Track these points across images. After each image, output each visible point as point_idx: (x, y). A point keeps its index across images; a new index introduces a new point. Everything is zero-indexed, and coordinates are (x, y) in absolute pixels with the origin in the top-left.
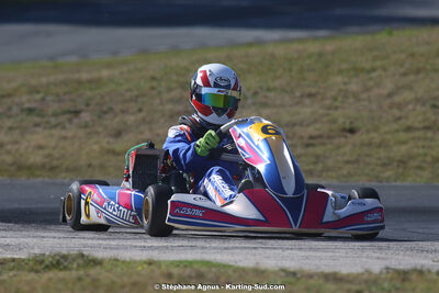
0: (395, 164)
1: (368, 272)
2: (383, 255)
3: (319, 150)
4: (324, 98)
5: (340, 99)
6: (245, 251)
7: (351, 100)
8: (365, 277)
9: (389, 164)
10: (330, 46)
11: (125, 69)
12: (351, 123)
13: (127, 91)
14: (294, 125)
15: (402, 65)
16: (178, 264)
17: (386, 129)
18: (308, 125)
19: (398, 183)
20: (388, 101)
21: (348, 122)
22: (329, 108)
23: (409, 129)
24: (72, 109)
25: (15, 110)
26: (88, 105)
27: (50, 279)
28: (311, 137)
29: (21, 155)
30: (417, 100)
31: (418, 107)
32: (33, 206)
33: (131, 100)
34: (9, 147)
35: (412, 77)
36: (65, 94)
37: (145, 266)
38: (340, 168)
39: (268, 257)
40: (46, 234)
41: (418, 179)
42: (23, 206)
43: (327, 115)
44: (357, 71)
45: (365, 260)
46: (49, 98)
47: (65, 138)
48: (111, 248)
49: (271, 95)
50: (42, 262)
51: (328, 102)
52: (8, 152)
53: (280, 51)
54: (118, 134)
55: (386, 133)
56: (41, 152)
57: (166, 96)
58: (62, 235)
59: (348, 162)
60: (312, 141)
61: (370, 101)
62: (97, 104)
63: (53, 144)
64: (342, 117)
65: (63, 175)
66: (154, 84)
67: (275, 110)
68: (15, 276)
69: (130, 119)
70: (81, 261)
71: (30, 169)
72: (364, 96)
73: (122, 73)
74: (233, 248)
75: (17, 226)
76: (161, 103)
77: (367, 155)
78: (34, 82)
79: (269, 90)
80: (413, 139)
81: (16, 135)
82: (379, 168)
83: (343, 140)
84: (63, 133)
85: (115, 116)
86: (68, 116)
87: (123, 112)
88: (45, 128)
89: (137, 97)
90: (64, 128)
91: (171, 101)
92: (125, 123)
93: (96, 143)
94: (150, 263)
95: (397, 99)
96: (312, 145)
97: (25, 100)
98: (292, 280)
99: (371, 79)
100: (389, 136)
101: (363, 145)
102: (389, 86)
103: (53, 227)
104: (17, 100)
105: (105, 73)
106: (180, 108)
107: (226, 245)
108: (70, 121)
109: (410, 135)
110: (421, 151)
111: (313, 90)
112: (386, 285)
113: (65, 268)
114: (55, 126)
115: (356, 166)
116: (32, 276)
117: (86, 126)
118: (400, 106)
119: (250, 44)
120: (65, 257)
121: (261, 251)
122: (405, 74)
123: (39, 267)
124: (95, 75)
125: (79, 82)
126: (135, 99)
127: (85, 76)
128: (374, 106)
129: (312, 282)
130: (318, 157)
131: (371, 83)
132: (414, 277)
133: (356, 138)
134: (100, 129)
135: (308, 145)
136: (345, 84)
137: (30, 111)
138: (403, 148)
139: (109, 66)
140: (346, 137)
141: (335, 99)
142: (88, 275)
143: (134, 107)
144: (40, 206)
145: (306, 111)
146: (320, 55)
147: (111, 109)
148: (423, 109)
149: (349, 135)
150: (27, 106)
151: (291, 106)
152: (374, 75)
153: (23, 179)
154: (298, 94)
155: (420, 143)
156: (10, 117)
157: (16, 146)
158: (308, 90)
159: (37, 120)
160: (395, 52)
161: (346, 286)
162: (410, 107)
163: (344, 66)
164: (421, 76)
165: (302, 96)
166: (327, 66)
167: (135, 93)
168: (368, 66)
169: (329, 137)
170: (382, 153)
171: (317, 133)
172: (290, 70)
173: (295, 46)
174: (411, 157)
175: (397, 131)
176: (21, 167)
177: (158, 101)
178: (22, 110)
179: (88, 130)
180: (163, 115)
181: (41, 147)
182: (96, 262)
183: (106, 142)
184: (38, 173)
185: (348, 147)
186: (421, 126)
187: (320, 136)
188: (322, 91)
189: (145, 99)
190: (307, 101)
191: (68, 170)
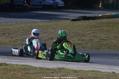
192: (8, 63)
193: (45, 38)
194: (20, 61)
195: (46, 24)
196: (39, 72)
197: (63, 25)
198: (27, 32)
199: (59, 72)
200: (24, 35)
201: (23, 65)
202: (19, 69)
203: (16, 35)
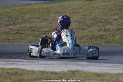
1: (63, 71)
2: (67, 66)
5: (53, 21)
8: (63, 73)
14: (40, 28)
15: (70, 11)
16: (10, 69)
18: (44, 28)
21: (55, 27)
22: (50, 23)
28: (45, 31)
30: (75, 21)
35: (73, 15)
39: (35, 67)
43: (50, 25)
44: (58, 13)
45: (62, 67)
51: (50, 21)
53: (36, 7)
57: (4, 20)
60: (45, 33)
66: (1, 16)
67: (35, 24)
74: (25, 64)
76: (3, 22)
79: (33, 18)
91: (6, 21)
94: (2, 69)
98: (42, 74)
106: (8, 23)
107: (23, 63)
111: (46, 18)
112: (68, 75)
119: (28, 5)
121: (33, 65)
122: (71, 14)
129: (48, 74)
132: (76, 73)
136: (54, 16)
145: (44, 24)
146: (47, 8)
148: (76, 23)
151: (39, 22)
152: (62, 14)
154: (41, 19)
158: (44, 18)
160: (68, 8)
161: (58, 76)
162: (73, 23)
163: (54, 11)
164: (76, 14)
166: (49, 12)
168: (61, 11)
172: (39, 12)
173: (40, 6)
180: (3, 25)
186: (76, 28)
187: (48, 31)
188: (48, 18)
190: (44, 21)
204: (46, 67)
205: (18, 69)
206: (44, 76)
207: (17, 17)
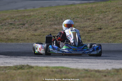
0: (113, 38)
1: (107, 69)
2: (111, 65)
3: (91, 34)
4: (93, 20)
5: (97, 20)
6: (73, 64)
7: (100, 20)
8: (106, 71)
9: (111, 38)
10: (94, 6)
11: (37, 12)
12: (100, 27)
13: (38, 18)
14: (84, 27)
15: (114, 11)
16: (55, 67)
17: (110, 28)
18: (88, 27)
19: (113, 43)
20: (111, 20)
21: (99, 26)
22: (94, 23)
23: (116, 28)
24: (23, 23)
25: (7, 24)
26: (27, 22)
27: (20, 72)
28: (89, 31)
29: (9, 36)
30: (119, 20)
31: (119, 22)
32: (13, 51)
33: (39, 21)
34: (5, 34)
35: (117, 14)
36: (21, 19)
37: (46, 68)
38: (97, 39)
39: (79, 65)
40: (17, 59)
41: (119, 42)
42: (10, 51)
43: (94, 24)
44: (102, 12)
45: (106, 66)
46: (16, 20)
47: (21, 31)
48: (36, 63)
49: (78, 19)
50: (17, 67)
51: (94, 21)
52: (5, 35)
53: (80, 7)
54: (36, 30)
55: (110, 29)
56: (14, 35)
57: (49, 20)
58: (21, 59)
59: (99, 37)
60: (89, 32)
61: (105, 21)
62: (30, 22)
63: (18, 33)
64: (98, 25)
65: (21, 42)
66: (46, 16)
67: (79, 23)
68: (10, 71)
69: (39, 26)
70: (28, 67)
71: (11, 40)
72: (104, 19)
73: (36, 13)
74: (69, 63)
75: (9, 57)
76: (48, 22)
77: (105, 35)
78: (12, 16)
79: (77, 18)
80: (118, 31)
81: (7, 31)
82: (108, 39)
83: (98, 31)
84: (20, 30)
85: (35, 25)
86: (22, 25)
87: (37, 24)
88: (15, 29)
89: (41, 20)
90: (21, 29)
91: (50, 21)
92: (38, 27)
93: (29, 33)
94: (47, 67)
95: (113, 20)
96: (90, 33)
97: (10, 21)
98: (87, 72)
99: (106, 14)
100: (111, 30)
101: (103, 33)
102: (111, 16)
103: (19, 57)
104: (7, 21)
105: (32, 13)
106: (53, 23)
107: (67, 62)
108: (22, 26)
109: (117, 30)
110: (120, 34)
111: (90, 18)
112: (113, 73)
113: (23, 69)
114: (18, 28)
115: (101, 38)
116: (14, 71)
117: (27, 28)
118: (114, 22)
119: (72, 5)
120: (23, 66)
121: (77, 64)
122: (115, 13)
123: (16, 69)
124: (29, 14)
125: (25, 16)
126: (40, 21)
127: (26, 14)
128: (107, 22)
129: (92, 73)
130: (91, 36)
131: (106, 16)
132: (120, 71)
133: (102, 31)
134: (30, 29)
135: (88, 33)
136: (99, 16)
137: (11, 24)
138: (115, 34)
139: (33, 11)
140: (99, 31)
141: (96, 20)
142: (30, 71)
143: (40, 23)
144: (15, 50)
145: (88, 23)
146: (91, 8)
147: (34, 23)
148: (120, 23)
149: (99, 30)
150: (10, 23)
151: (84, 22)
152: (106, 13)
153: (9, 43)
154: (85, 19)
155: (120, 32)
156: (6, 26)
157: (7, 34)
158: (88, 18)
159: (13, 26)
160: (112, 7)
161: (102, 74)
162: (117, 22)
163: (98, 11)
164: (120, 13)
165: (86, 19)
166: (93, 11)
167: (41, 19)
168: (105, 11)
169: (94, 31)
170: (109, 35)
171: (91, 29)
172: (83, 12)
173: (85, 5)
174: (117, 36)
175: (113, 29)
176: (9, 40)
177: (47, 21)
178: (9, 24)
179: (27, 29)
180: (48, 25)
181: (14, 34)
182: (32, 67)
183: (32, 32)
184: (13, 41)
185: (99, 33)
186: (120, 27)
187: (92, 30)
188: (92, 18)
189: (43, 21)
190: (88, 21)
191: (22, 40)
192: (33, 65)
193: (89, 29)
194: (51, 63)
195: (90, 6)
196: (84, 75)
197: (118, 6)
198: (60, 19)
199: (116, 74)
200: (55, 24)
201: (57, 68)
202: (50, 73)
203: (42, 25)
204: (90, 65)
205: (63, 67)
206: (89, 74)
207: (62, 17)
